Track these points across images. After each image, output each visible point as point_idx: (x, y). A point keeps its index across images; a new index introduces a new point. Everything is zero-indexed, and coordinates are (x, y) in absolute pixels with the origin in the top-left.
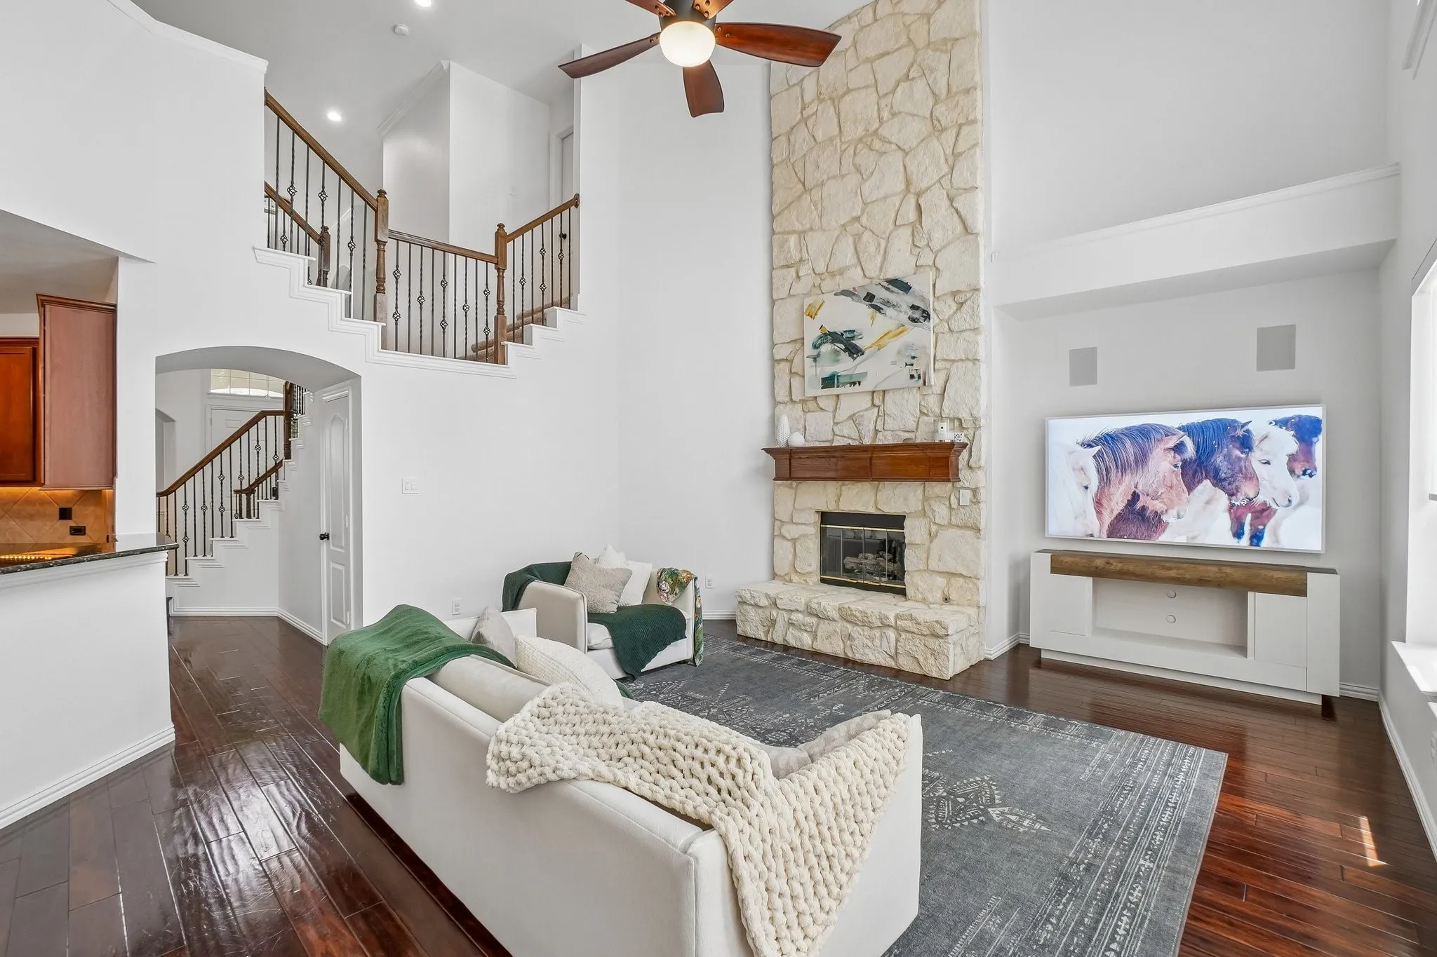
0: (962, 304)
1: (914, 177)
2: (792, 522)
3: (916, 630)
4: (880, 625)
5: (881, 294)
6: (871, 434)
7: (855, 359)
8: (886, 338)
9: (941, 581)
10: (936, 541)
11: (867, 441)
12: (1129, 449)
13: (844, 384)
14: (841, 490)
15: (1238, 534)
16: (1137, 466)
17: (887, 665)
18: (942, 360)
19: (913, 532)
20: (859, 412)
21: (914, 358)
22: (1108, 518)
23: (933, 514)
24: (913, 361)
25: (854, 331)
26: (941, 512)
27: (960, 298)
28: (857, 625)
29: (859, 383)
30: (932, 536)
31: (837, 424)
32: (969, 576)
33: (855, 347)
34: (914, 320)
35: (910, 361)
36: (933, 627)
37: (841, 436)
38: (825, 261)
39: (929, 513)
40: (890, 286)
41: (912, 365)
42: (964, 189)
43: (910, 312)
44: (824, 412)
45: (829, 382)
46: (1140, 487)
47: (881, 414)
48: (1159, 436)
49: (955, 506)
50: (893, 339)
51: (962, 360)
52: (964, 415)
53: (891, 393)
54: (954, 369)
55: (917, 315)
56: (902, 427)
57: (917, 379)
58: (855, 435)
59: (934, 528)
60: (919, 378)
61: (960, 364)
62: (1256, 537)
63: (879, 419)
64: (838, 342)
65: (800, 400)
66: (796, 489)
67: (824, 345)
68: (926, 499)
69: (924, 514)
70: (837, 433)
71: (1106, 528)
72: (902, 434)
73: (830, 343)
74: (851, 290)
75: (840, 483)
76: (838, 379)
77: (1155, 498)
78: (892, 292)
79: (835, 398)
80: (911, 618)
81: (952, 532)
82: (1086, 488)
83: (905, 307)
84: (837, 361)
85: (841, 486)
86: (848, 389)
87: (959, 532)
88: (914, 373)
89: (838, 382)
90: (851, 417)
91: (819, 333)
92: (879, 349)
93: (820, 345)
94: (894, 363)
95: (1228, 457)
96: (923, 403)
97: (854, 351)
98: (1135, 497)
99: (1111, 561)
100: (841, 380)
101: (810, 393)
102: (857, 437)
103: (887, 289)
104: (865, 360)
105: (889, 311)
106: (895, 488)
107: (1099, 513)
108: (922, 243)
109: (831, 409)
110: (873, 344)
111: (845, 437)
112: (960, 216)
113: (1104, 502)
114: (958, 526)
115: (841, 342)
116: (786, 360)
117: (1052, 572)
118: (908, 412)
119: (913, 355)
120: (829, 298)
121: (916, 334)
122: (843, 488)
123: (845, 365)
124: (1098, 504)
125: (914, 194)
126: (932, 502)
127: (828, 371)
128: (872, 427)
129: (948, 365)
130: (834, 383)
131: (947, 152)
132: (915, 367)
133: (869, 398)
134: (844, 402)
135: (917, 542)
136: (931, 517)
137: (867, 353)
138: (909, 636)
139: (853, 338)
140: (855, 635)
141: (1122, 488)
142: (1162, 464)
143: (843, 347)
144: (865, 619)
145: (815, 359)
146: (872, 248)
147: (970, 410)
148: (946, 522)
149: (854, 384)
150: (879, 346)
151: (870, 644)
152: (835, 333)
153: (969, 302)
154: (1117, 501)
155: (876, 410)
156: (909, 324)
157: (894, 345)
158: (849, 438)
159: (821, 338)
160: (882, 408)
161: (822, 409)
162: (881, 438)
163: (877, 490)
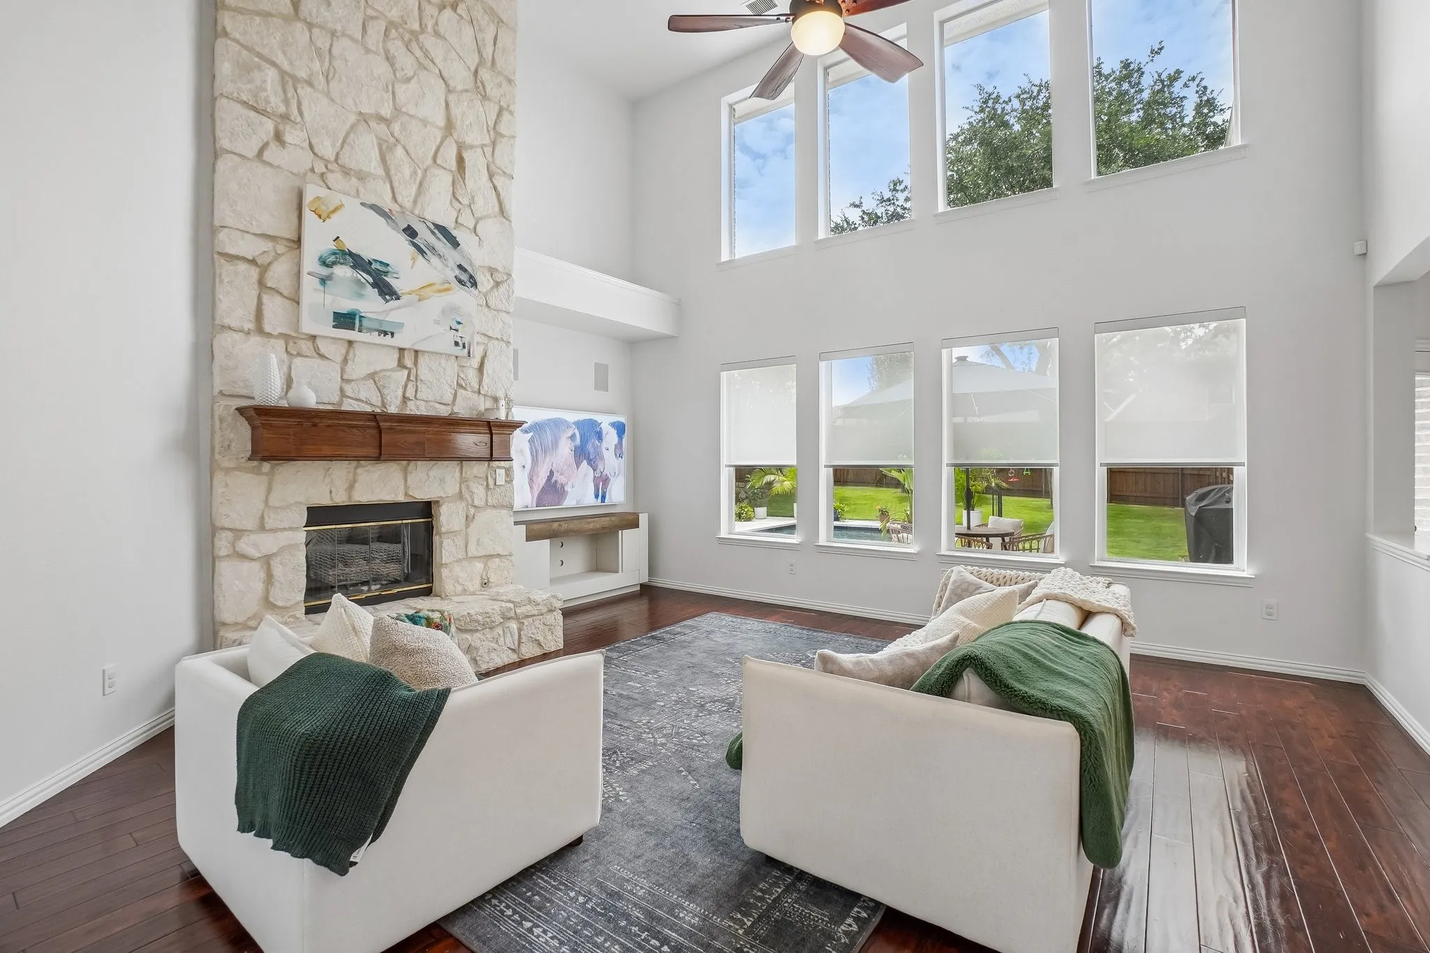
0: (497, 284)
1: (458, 123)
2: (262, 528)
3: (536, 612)
4: (502, 621)
5: (424, 235)
6: (398, 401)
7: (387, 301)
8: (428, 289)
9: (479, 566)
10: (473, 526)
11: (393, 409)
12: (548, 437)
13: (370, 330)
14: (355, 474)
15: (597, 497)
16: (553, 449)
17: (511, 661)
18: (482, 334)
19: (448, 518)
20: (382, 371)
21: (459, 323)
22: (536, 493)
23: (471, 497)
24: (458, 327)
25: (388, 265)
26: (479, 491)
27: (499, 278)
28: (477, 631)
29: (392, 334)
30: (469, 519)
31: (348, 381)
32: (505, 554)
33: (388, 286)
34: (461, 282)
35: (455, 326)
36: (551, 603)
37: (356, 400)
38: (333, 146)
39: (467, 495)
40: (436, 231)
41: (457, 330)
42: (504, 172)
43: (457, 272)
44: (326, 362)
45: (345, 320)
46: (554, 465)
47: (412, 378)
48: (563, 428)
49: (491, 485)
50: (438, 294)
51: (497, 339)
52: (501, 394)
53: (426, 356)
54: (490, 345)
55: (464, 277)
56: (438, 398)
57: (461, 347)
58: (376, 400)
59: (472, 511)
60: (464, 347)
61: (496, 342)
62: (604, 497)
63: (410, 385)
64: (363, 271)
65: (281, 334)
66: (271, 474)
67: (339, 266)
68: (463, 480)
69: (460, 496)
70: (349, 393)
71: (535, 499)
72: (437, 406)
73: (351, 267)
74: (387, 210)
75: (354, 463)
76: (360, 320)
77: (561, 474)
78: (439, 239)
79: (346, 345)
80: (530, 601)
81: (490, 513)
82: (524, 467)
83: (451, 264)
84: (360, 296)
85: (356, 468)
86: (375, 338)
87: (495, 511)
88: (459, 340)
89: (361, 325)
90: (372, 376)
91: (332, 246)
92: (419, 300)
93: (334, 263)
94: (436, 322)
95: (593, 444)
96: (462, 375)
97: (386, 291)
98: (552, 473)
99: (562, 523)
100: (365, 323)
101: (308, 327)
102: (379, 404)
103: (433, 232)
104: (399, 308)
105: (434, 260)
106: (430, 469)
107: (531, 487)
108: (465, 201)
109: (339, 359)
110: (413, 291)
111: (362, 401)
112: (498, 195)
113: (535, 478)
114: (494, 507)
115: (369, 273)
116: (253, 262)
117: (527, 540)
118: (444, 382)
119: (459, 320)
120: (352, 205)
121: (463, 298)
122: (360, 471)
123: (370, 304)
124: (531, 480)
125: (457, 142)
126: (471, 484)
127: (346, 306)
128: (400, 393)
129: (486, 340)
130: (354, 324)
131: (489, 123)
132: (460, 334)
133: (396, 356)
134: (360, 354)
135: (456, 529)
136: (469, 499)
137: (404, 299)
138: (530, 620)
139: (386, 273)
140: (477, 644)
141: (545, 466)
142: (565, 449)
143: (371, 280)
144: (487, 619)
145: (323, 281)
146: (407, 172)
147: (506, 390)
148: (483, 503)
149: (386, 333)
150: (420, 295)
151: (495, 646)
152: (359, 256)
153: (505, 285)
154: (541, 480)
155: (406, 372)
156: (455, 284)
157: (437, 303)
158: (366, 403)
159: (334, 254)
160: (414, 372)
161: (322, 356)
162: (413, 408)
163: (405, 473)
